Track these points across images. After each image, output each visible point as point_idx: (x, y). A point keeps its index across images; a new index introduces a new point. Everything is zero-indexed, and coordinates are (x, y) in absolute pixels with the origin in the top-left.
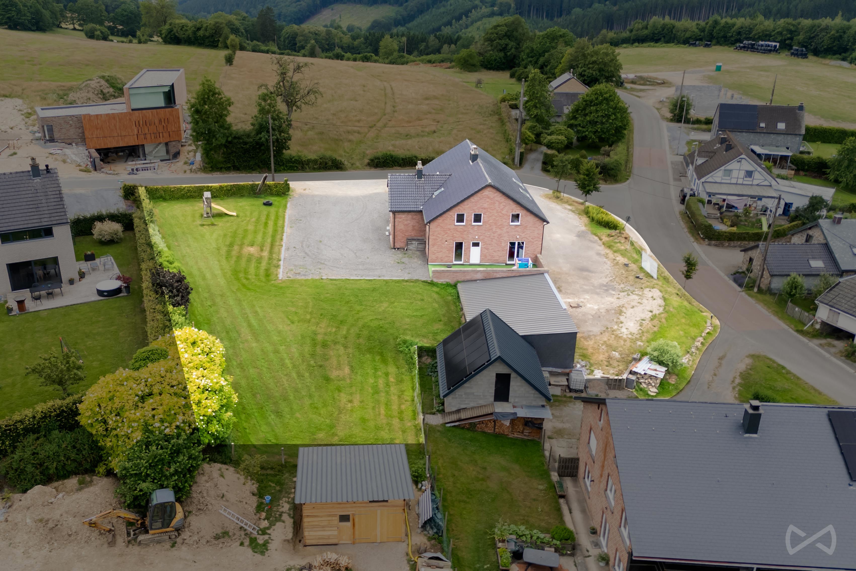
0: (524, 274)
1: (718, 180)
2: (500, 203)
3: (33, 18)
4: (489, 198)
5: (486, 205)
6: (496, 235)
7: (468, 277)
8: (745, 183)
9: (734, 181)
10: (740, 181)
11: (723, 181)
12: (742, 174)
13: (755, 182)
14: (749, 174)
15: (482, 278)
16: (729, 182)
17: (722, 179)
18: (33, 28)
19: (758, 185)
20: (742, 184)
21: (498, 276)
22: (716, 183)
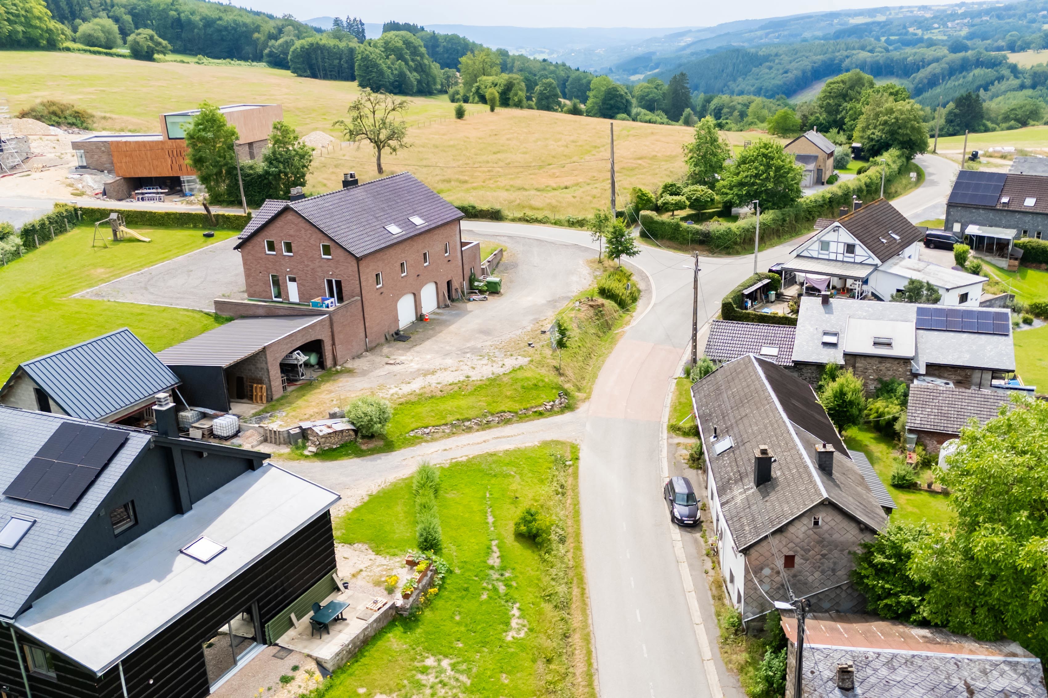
0: (307, 313)
1: (815, 255)
2: (306, 230)
3: (396, 81)
4: (293, 223)
5: (292, 232)
6: (308, 269)
7: (251, 313)
8: (846, 259)
9: (833, 257)
10: (840, 257)
11: (820, 256)
12: (841, 248)
13: (858, 260)
14: (850, 249)
15: (265, 314)
16: (827, 257)
17: (819, 253)
18: (395, 91)
19: (861, 263)
20: (843, 261)
21: (281, 313)
22: (812, 258)
